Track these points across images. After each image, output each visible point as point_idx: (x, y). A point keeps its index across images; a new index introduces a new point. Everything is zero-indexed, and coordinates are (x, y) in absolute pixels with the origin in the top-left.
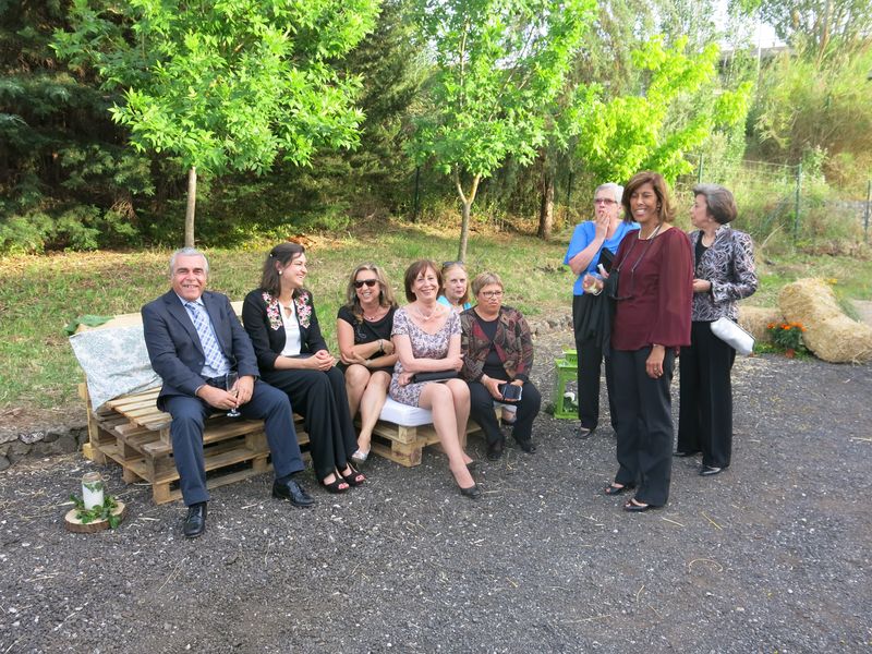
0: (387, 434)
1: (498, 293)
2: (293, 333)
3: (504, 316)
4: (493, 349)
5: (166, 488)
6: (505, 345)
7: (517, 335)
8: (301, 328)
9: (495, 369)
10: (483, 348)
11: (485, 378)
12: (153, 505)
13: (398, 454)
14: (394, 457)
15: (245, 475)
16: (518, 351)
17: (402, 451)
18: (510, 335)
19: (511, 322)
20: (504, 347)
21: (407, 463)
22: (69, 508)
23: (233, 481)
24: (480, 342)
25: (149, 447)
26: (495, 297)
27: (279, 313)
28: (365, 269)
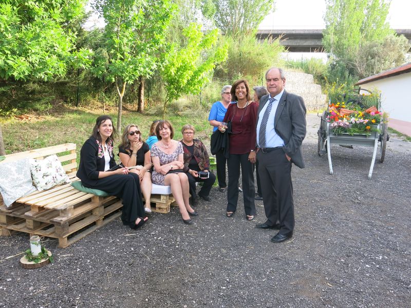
0: (155, 200)
1: (191, 133)
2: (107, 159)
3: (196, 143)
4: (193, 158)
5: (66, 239)
6: (198, 156)
7: (202, 152)
9: (194, 166)
10: (189, 158)
11: (190, 170)
12: (61, 248)
13: (160, 208)
14: (157, 211)
15: (95, 228)
16: (203, 158)
17: (162, 207)
18: (200, 151)
19: (199, 146)
20: (197, 157)
21: (165, 212)
22: (22, 256)
23: (91, 231)
24: (188, 155)
26: (189, 134)
27: (102, 149)
28: (133, 126)
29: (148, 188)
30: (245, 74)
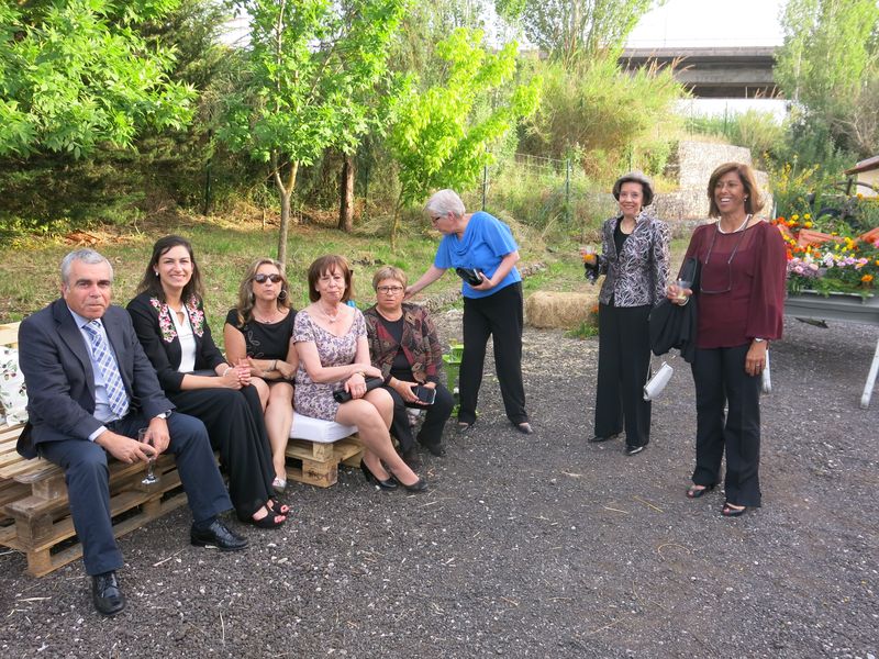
0: (298, 453)
1: (395, 288)
2: (188, 346)
3: (409, 315)
4: (400, 350)
5: (46, 555)
6: (413, 347)
7: (424, 336)
8: (195, 336)
9: (404, 372)
10: (390, 351)
11: (393, 379)
12: (30, 578)
13: (311, 474)
14: (306, 479)
15: (136, 524)
16: (426, 352)
17: (316, 470)
18: (418, 336)
19: (417, 321)
20: (411, 350)
21: (324, 483)
23: (124, 532)
24: (387, 344)
25: (21, 506)
26: (390, 292)
27: (172, 321)
29: (284, 422)
30: (589, 147)
